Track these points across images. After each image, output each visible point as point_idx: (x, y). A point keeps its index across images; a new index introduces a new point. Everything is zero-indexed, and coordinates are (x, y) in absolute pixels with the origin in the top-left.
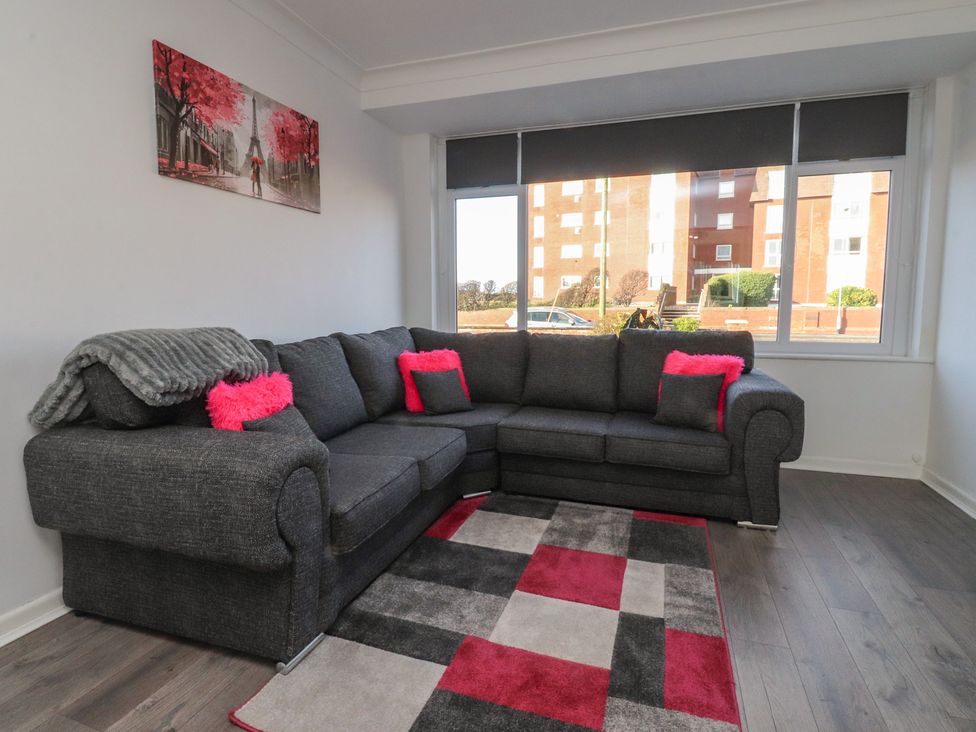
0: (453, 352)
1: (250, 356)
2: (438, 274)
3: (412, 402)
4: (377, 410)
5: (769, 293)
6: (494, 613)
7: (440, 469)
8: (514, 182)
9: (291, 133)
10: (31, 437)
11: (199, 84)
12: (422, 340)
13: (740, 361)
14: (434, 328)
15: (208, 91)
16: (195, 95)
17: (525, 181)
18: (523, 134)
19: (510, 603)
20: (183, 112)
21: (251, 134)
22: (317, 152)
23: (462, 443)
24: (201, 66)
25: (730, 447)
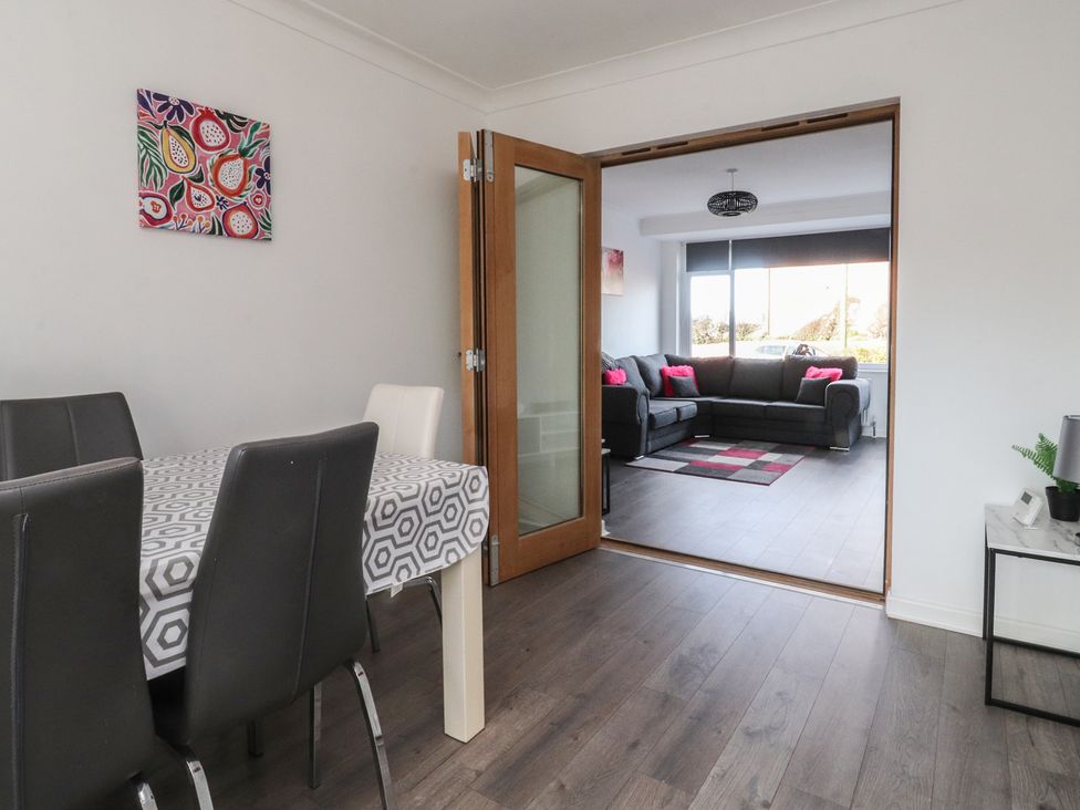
0: (690, 367)
3: (669, 391)
4: (654, 393)
7: (684, 416)
8: (727, 269)
9: (614, 260)
12: (672, 361)
13: (840, 371)
14: (678, 355)
17: (732, 269)
18: (732, 241)
23: (695, 407)
25: (826, 410)
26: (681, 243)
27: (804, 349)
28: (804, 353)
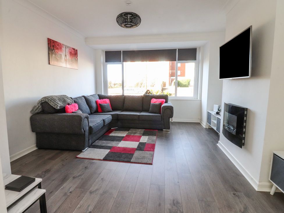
0: (108, 99)
1: (70, 100)
2: (104, 82)
3: (99, 110)
4: (93, 112)
5: (189, 83)
6: (118, 144)
7: (107, 122)
8: (121, 62)
9: (72, 53)
10: (31, 116)
11: (56, 45)
12: (101, 97)
13: (164, 100)
14: (103, 94)
15: (57, 47)
16: (55, 48)
17: (123, 62)
18: (123, 51)
19: (121, 142)
20: (53, 52)
21: (65, 54)
22: (77, 56)
23: (111, 117)
24: (56, 42)
25: (162, 116)
26: (103, 51)
27: (148, 92)
28: (149, 93)
